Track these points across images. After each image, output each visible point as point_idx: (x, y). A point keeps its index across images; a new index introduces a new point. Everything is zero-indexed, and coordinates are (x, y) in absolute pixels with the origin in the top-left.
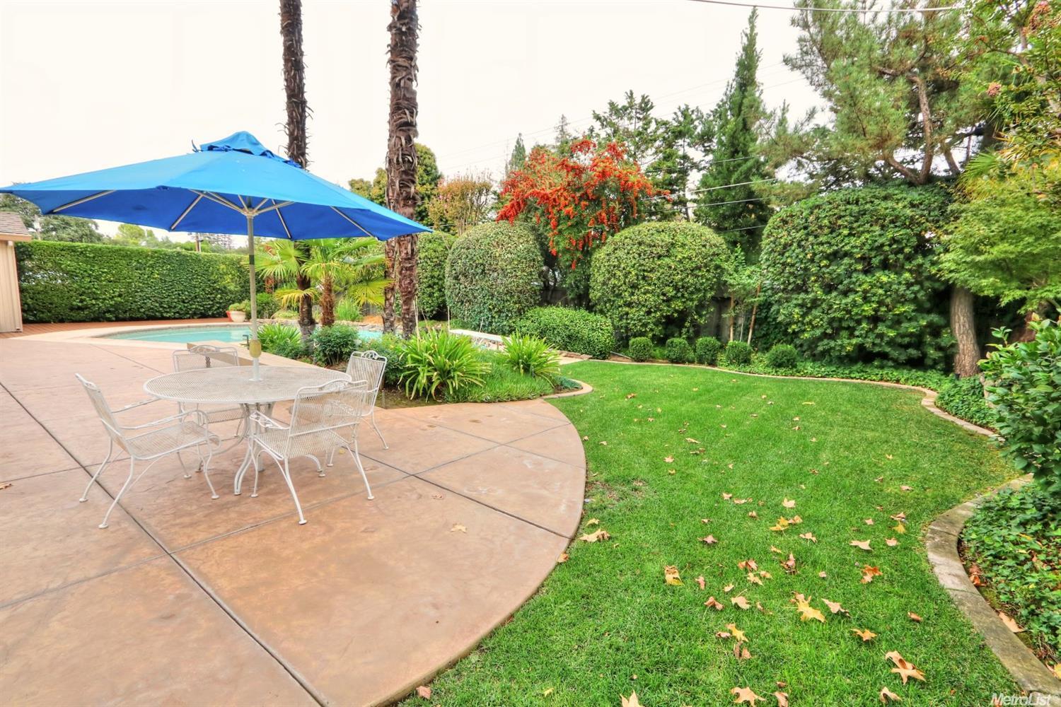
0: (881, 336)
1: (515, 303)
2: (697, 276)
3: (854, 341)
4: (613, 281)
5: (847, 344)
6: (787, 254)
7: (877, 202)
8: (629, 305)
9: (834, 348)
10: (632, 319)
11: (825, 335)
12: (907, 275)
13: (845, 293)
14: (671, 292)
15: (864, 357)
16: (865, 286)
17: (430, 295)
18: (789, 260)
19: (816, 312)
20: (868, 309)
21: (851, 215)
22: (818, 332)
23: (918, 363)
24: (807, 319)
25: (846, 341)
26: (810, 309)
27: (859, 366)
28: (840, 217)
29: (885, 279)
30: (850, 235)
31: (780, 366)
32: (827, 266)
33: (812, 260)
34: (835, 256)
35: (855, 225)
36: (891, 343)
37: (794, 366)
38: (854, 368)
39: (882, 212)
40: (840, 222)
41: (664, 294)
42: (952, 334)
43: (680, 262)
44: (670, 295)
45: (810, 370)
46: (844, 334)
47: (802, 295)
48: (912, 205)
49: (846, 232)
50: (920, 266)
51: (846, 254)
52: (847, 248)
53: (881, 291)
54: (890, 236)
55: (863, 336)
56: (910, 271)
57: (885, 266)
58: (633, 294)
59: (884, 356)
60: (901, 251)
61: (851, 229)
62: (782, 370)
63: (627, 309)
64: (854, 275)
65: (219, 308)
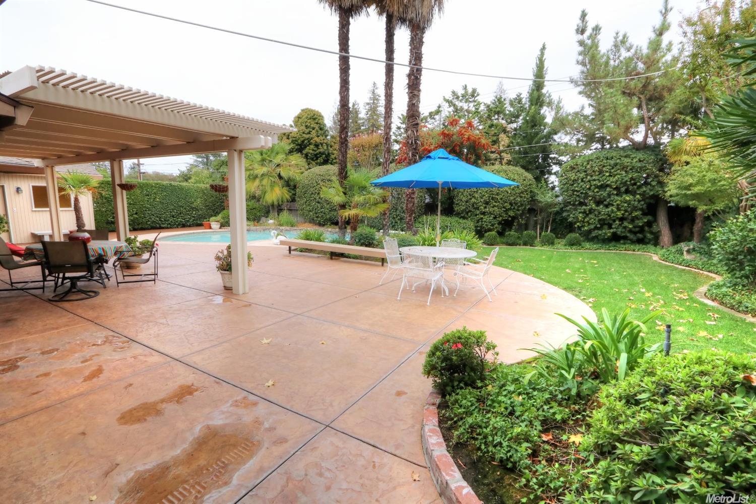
0: (625, 228)
2: (521, 197)
3: (612, 231)
4: (473, 200)
5: (608, 233)
6: (575, 185)
7: (622, 159)
8: (484, 213)
9: (600, 235)
10: (485, 222)
11: (596, 228)
12: (638, 196)
13: (607, 206)
14: (507, 205)
15: (616, 239)
16: (618, 202)
18: (576, 189)
19: (591, 216)
20: (619, 214)
21: (610, 166)
22: (592, 227)
23: (641, 241)
24: (586, 220)
25: (608, 231)
26: (587, 215)
27: (613, 243)
28: (604, 166)
29: (628, 198)
30: (610, 176)
31: (573, 245)
32: (597, 192)
33: (589, 189)
34: (603, 187)
35: (612, 171)
36: (630, 231)
37: (580, 245)
38: (611, 245)
39: (626, 164)
40: (604, 169)
41: (504, 207)
42: (658, 225)
43: (513, 189)
44: (507, 207)
45: (588, 247)
46: (606, 227)
47: (584, 207)
48: (640, 161)
49: (607, 174)
50: (645, 191)
51: (608, 186)
52: (609, 183)
53: (626, 205)
54: (630, 176)
55: (617, 228)
56: (640, 194)
57: (627, 192)
58: (485, 207)
59: (625, 238)
60: (635, 184)
61: (610, 172)
62: (574, 247)
63: (482, 216)
64: (612, 196)
65: (194, 220)
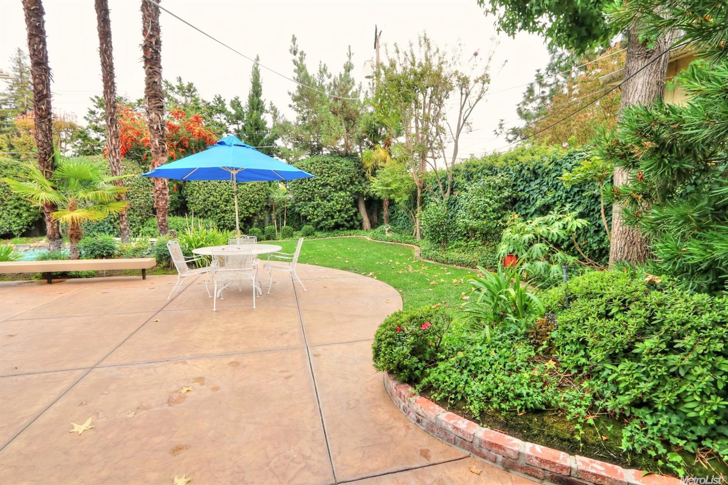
0: (342, 218)
1: (138, 216)
2: (259, 195)
3: (334, 221)
4: (212, 198)
5: (332, 222)
6: (303, 184)
7: (335, 163)
8: (225, 212)
9: (327, 225)
10: (227, 220)
11: (323, 219)
12: (348, 193)
13: (328, 201)
14: (248, 203)
15: (337, 226)
16: (336, 198)
17: (19, 215)
18: (305, 187)
19: (319, 209)
20: (338, 207)
21: (327, 168)
22: (320, 218)
23: (352, 228)
24: (315, 213)
25: (332, 221)
26: (315, 209)
27: (336, 231)
28: (323, 168)
29: (342, 194)
30: (328, 176)
31: (308, 235)
32: (321, 189)
33: (315, 187)
34: (324, 185)
35: (330, 172)
36: (346, 221)
37: (314, 234)
38: (334, 232)
39: (338, 167)
40: (324, 171)
41: (245, 205)
42: (360, 215)
44: (248, 205)
45: (320, 235)
46: (329, 218)
47: (312, 202)
48: (346, 166)
49: (327, 175)
50: (352, 189)
51: (327, 184)
52: (328, 182)
53: (342, 199)
54: (342, 177)
55: (337, 219)
56: (349, 191)
57: (341, 189)
58: (226, 206)
59: (343, 226)
60: (345, 183)
61: (328, 173)
62: (310, 237)
63: (223, 215)
64: (332, 193)
